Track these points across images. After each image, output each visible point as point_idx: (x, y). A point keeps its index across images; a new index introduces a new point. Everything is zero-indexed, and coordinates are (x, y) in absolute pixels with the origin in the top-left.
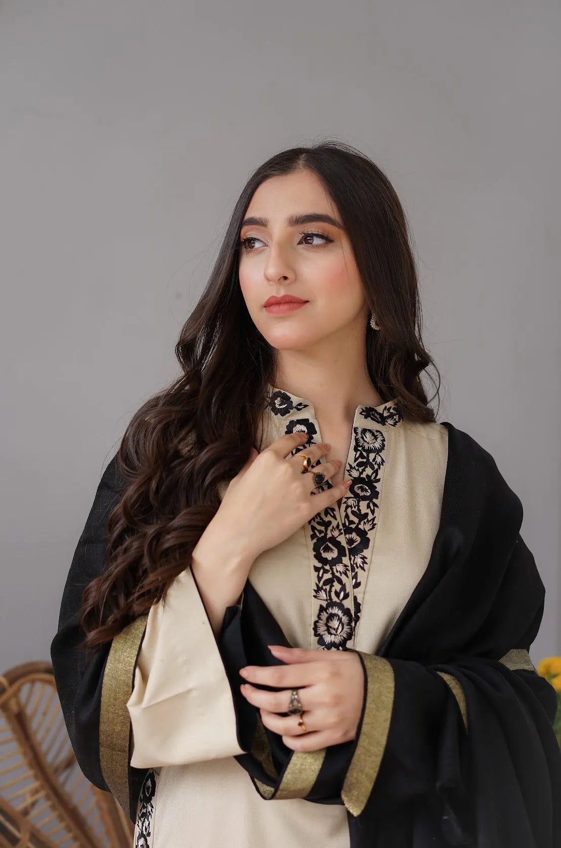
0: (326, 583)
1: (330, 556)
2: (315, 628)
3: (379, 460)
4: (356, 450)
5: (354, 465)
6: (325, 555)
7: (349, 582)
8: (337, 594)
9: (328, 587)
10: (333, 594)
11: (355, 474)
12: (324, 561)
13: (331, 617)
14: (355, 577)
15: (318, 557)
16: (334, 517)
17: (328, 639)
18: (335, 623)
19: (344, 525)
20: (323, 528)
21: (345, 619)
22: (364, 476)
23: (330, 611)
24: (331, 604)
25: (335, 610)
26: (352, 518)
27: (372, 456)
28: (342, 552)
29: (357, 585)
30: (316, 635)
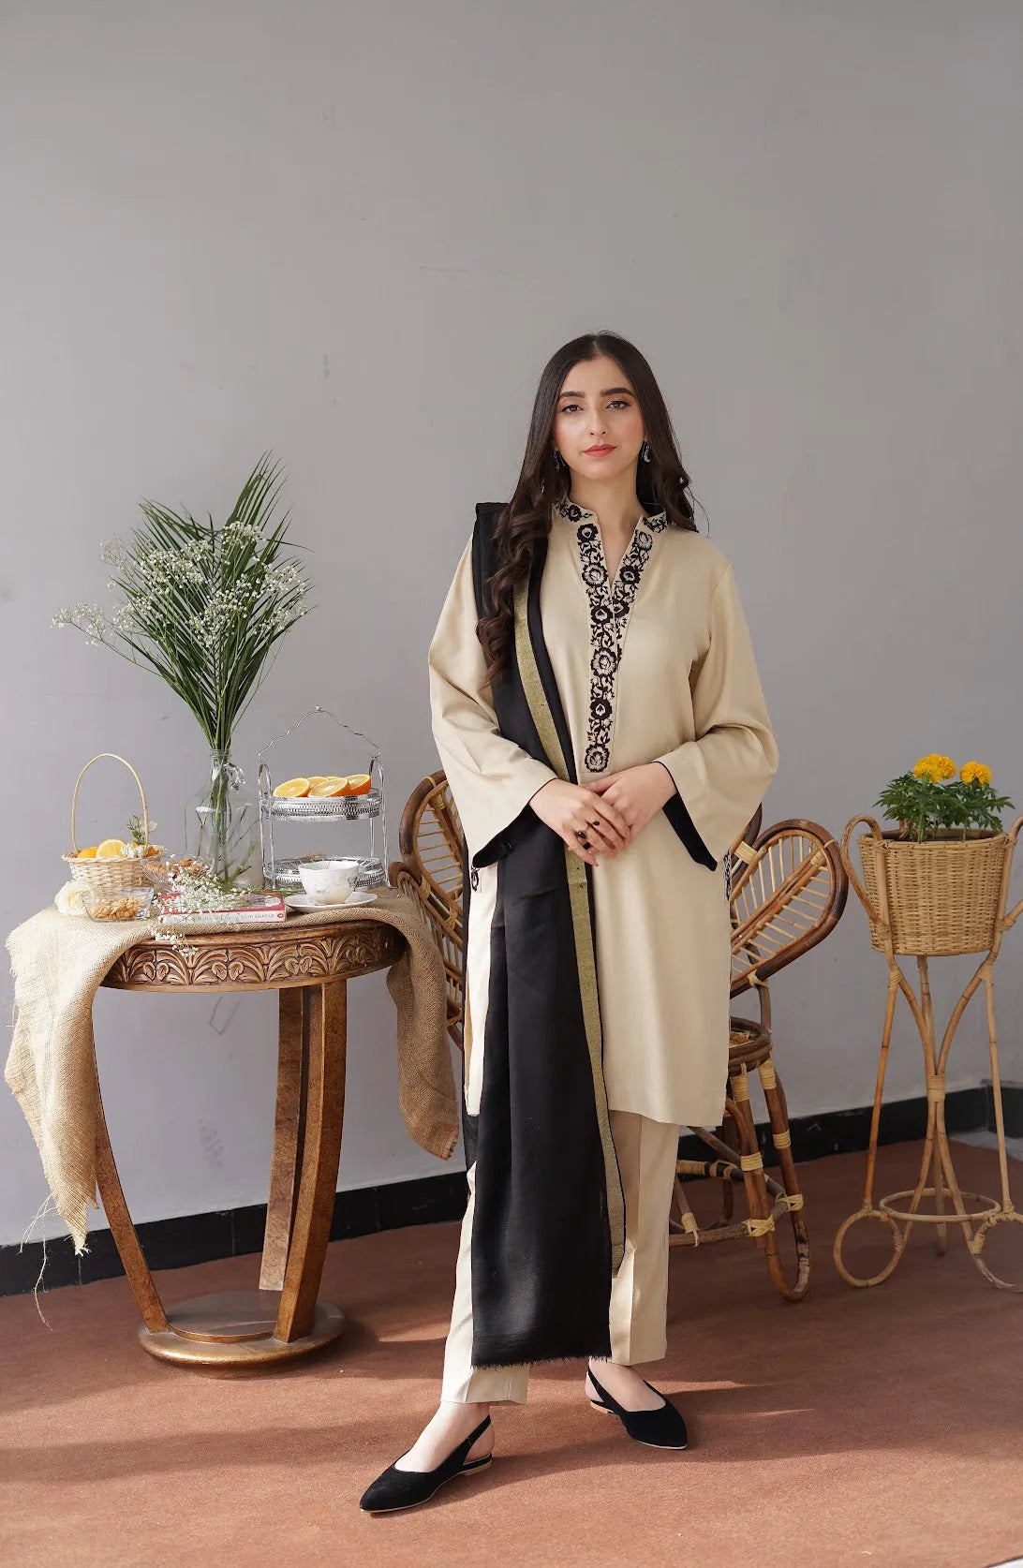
0: (599, 635)
1: (601, 618)
2: (592, 665)
3: (646, 556)
4: (633, 546)
5: (629, 556)
6: (598, 617)
7: (614, 635)
8: (606, 643)
9: (600, 638)
10: (603, 643)
11: (628, 563)
12: (598, 621)
13: (602, 657)
14: (618, 631)
15: (594, 619)
16: (607, 592)
17: (600, 672)
18: (604, 661)
19: (613, 598)
20: (598, 600)
21: (611, 659)
22: (633, 565)
23: (602, 653)
24: (602, 649)
25: (605, 653)
26: (619, 594)
27: (642, 552)
28: (610, 615)
29: (619, 637)
30: (592, 668)
